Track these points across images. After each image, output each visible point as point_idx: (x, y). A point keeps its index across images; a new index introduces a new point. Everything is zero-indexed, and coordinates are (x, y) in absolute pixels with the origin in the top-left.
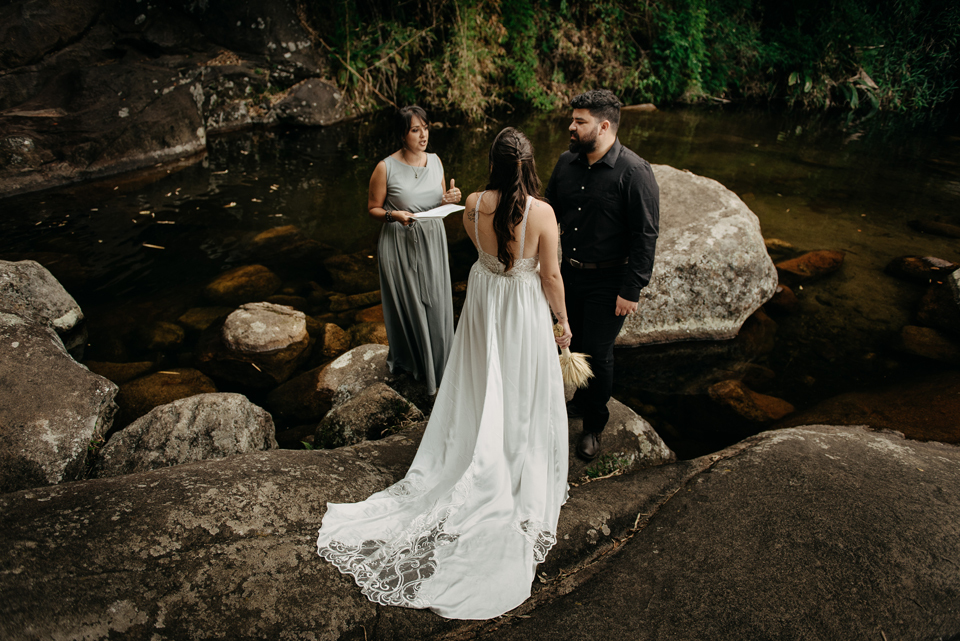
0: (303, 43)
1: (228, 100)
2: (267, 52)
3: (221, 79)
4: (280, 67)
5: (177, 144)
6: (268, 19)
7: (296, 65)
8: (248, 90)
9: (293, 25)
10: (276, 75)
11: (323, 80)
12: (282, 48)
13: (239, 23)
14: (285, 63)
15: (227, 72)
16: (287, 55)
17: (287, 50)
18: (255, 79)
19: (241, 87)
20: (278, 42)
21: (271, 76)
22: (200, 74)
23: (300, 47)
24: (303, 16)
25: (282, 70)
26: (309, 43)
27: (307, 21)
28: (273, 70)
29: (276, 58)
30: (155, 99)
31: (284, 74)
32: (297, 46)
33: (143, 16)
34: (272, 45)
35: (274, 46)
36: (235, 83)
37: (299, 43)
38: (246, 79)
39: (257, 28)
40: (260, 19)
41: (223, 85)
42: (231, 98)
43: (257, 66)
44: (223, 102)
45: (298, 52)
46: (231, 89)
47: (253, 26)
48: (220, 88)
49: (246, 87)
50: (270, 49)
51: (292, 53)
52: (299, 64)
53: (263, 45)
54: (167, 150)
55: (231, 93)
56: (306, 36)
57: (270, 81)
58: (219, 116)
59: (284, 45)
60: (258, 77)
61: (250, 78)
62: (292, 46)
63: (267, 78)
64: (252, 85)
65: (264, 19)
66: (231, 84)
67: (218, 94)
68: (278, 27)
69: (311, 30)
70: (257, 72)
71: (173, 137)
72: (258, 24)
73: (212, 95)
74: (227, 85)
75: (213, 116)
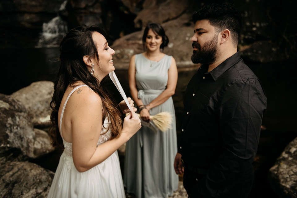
0: (264, 24)
4: (249, 34)
6: (250, 12)
11: (270, 42)
12: (252, 25)
14: (253, 32)
16: (254, 29)
17: (255, 26)
20: (251, 23)
26: (267, 24)
29: (248, 30)
30: (185, 42)
31: (250, 37)
32: (260, 25)
34: (248, 24)
37: (262, 24)
40: (246, 13)
45: (260, 27)
50: (246, 25)
51: (257, 28)
52: (259, 33)
53: (244, 23)
56: (267, 20)
59: (254, 24)
62: (258, 25)
65: (248, 12)
68: (254, 16)
72: (244, 14)
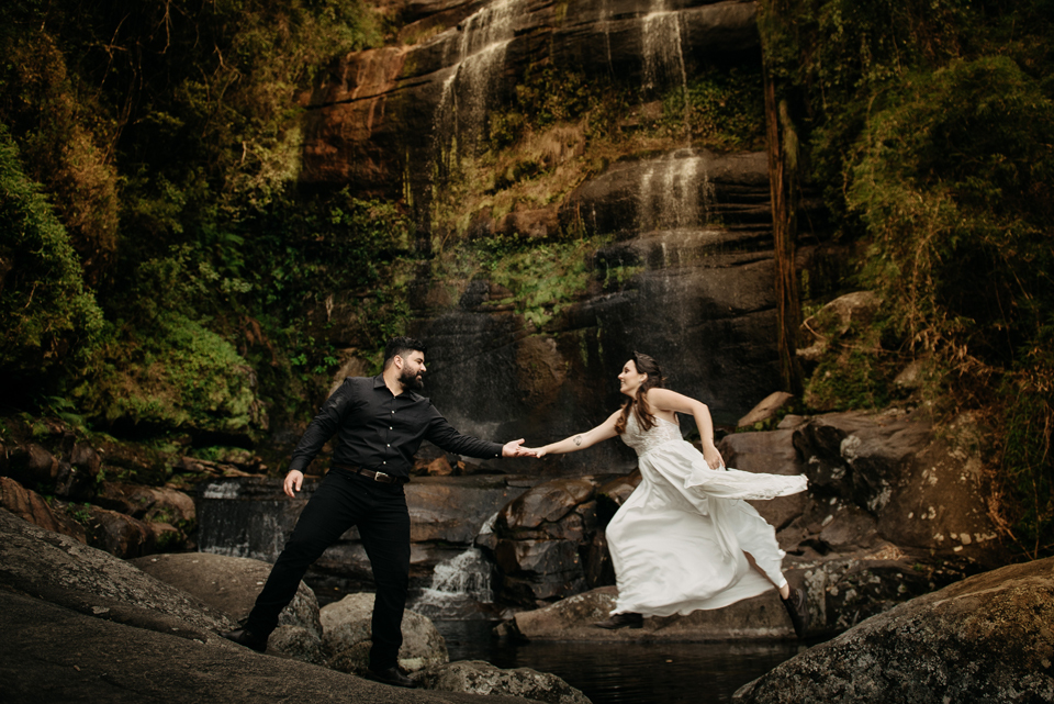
0: (984, 536)
1: (873, 600)
2: (932, 545)
3: (865, 573)
4: (946, 563)
5: (763, 626)
6: (942, 508)
7: (967, 561)
8: (901, 588)
9: (975, 514)
10: (940, 572)
12: (952, 540)
13: (911, 515)
14: (955, 558)
15: (873, 565)
16: (957, 549)
18: (910, 576)
19: (893, 585)
20: (946, 533)
21: (934, 574)
22: (846, 567)
23: (979, 540)
24: (993, 505)
25: (948, 567)
26: (994, 536)
27: (999, 511)
28: (937, 567)
29: (942, 552)
32: (973, 538)
33: (831, 517)
34: (939, 537)
35: (942, 538)
36: (882, 579)
37: (977, 535)
38: (900, 575)
39: (927, 519)
40: (931, 509)
41: (865, 580)
42: (877, 597)
43: (918, 561)
44: (866, 600)
45: (974, 544)
46: (877, 585)
47: (923, 517)
48: (861, 583)
49: (899, 584)
50: (936, 542)
51: (964, 546)
52: (972, 560)
53: (929, 536)
54: (747, 631)
55: (876, 590)
56: (990, 525)
57: (932, 580)
58: (853, 615)
59: (954, 536)
60: (915, 573)
61: (904, 575)
62: (966, 538)
63: (929, 576)
64: (906, 583)
65: (936, 509)
66: (878, 580)
67: (858, 589)
68: (951, 516)
69: (1001, 521)
70: (915, 569)
71: (761, 618)
72: (928, 513)
73: (849, 589)
74: (871, 581)
75: (845, 614)
